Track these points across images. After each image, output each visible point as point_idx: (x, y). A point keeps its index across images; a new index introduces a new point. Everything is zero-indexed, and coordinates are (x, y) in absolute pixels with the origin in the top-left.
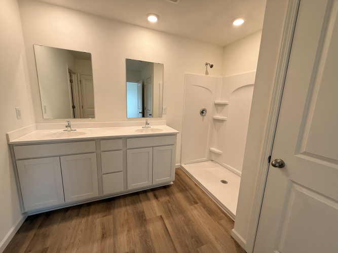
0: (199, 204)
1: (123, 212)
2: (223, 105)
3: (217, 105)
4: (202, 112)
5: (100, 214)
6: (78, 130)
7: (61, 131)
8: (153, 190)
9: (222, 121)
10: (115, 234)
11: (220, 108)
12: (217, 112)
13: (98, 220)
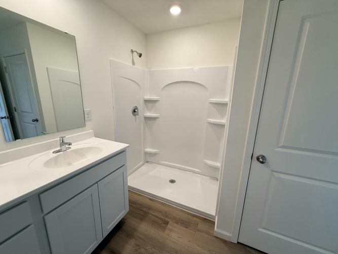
0: (171, 222)
4: (134, 111)
9: (154, 119)
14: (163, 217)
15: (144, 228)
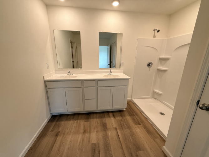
1: (95, 121)
2: (166, 60)
3: (161, 60)
4: (149, 65)
5: (83, 120)
6: (74, 75)
7: (66, 75)
8: (113, 112)
9: (164, 71)
10: (90, 132)
11: (163, 62)
12: (161, 64)
13: (82, 123)
14: (140, 121)
15: (128, 118)
